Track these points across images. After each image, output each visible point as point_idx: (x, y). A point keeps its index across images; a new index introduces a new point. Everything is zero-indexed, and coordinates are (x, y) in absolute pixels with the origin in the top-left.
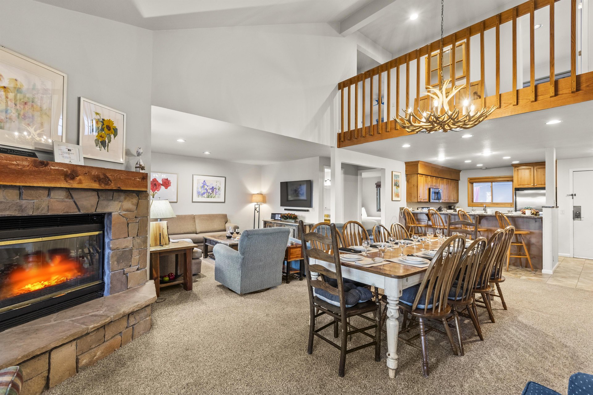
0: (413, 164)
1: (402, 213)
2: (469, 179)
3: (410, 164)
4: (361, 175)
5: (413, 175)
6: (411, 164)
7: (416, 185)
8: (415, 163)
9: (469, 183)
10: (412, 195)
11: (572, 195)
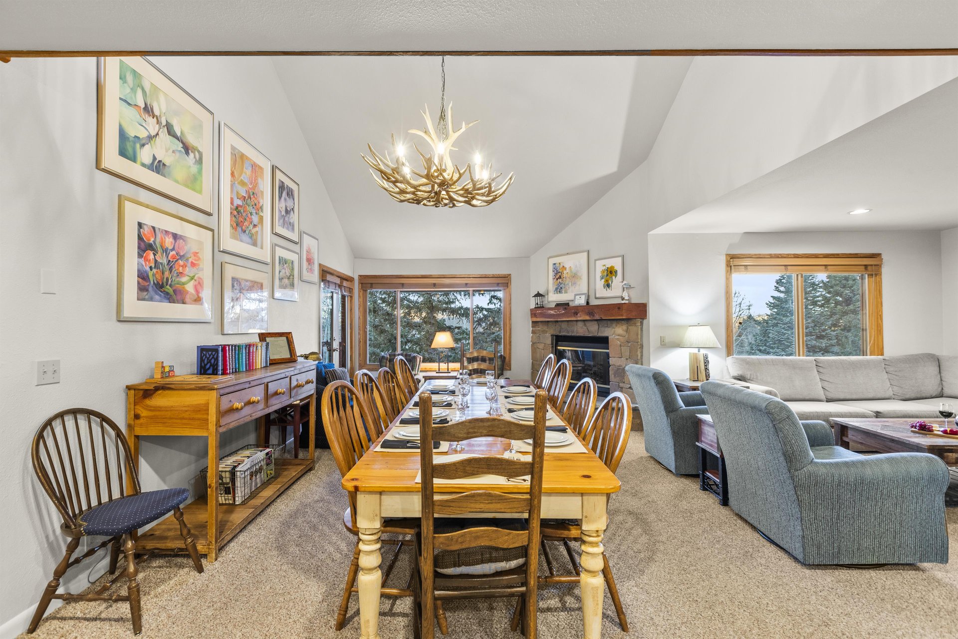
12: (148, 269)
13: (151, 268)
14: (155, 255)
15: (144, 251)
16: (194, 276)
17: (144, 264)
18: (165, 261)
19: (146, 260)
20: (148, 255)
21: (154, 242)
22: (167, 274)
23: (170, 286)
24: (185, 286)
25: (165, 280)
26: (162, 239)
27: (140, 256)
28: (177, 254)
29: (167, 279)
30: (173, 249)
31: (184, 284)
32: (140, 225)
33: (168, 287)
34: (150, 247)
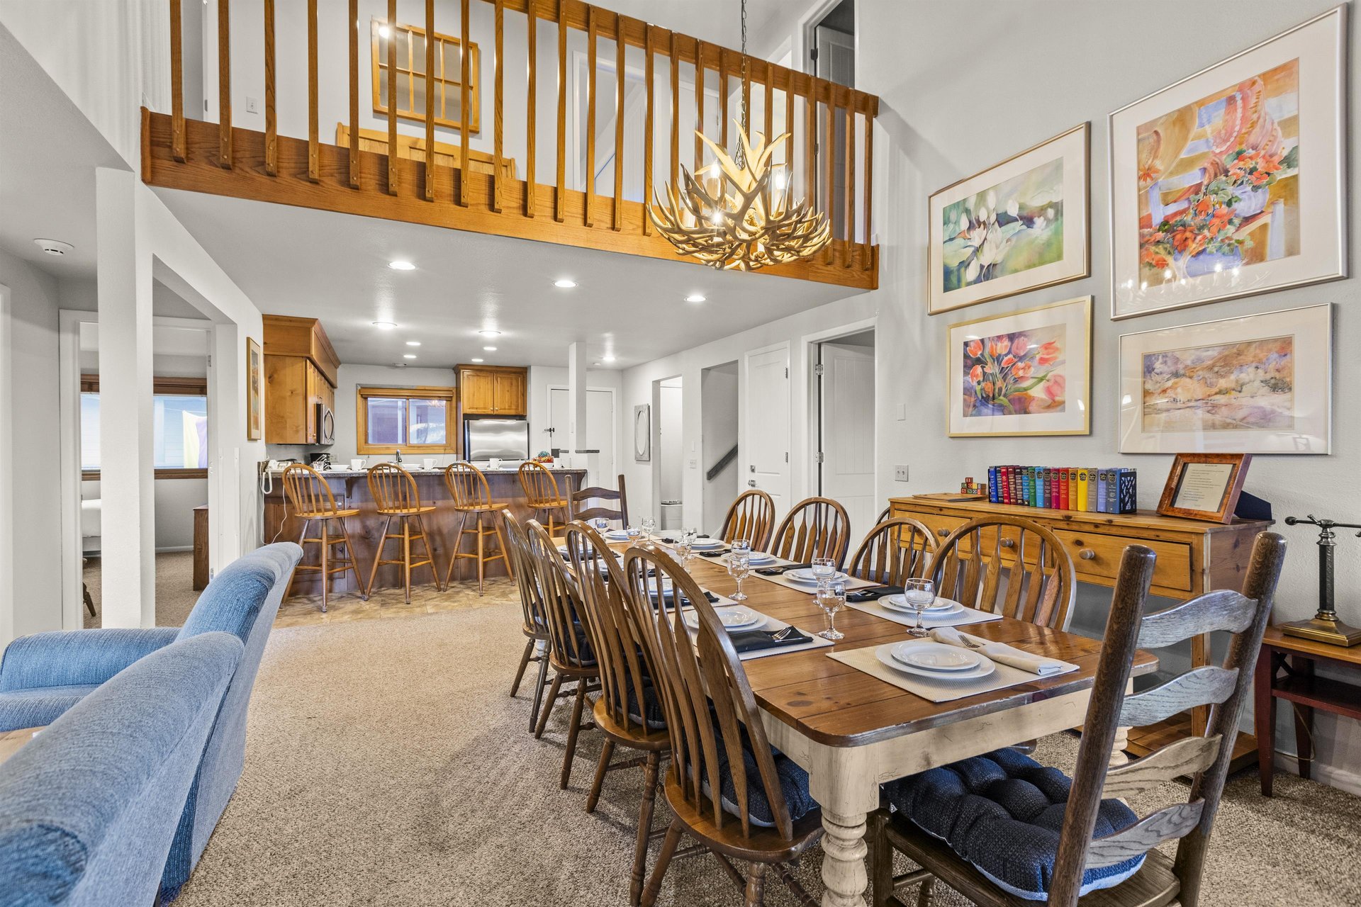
0: (293, 324)
1: (267, 480)
2: (359, 388)
3: (283, 323)
4: (76, 330)
5: (288, 360)
6: (288, 324)
7: (300, 390)
8: (300, 325)
9: (359, 396)
10: (288, 420)
11: (550, 430)
12: (975, 383)
13: (979, 383)
14: (983, 367)
15: (971, 367)
16: (1045, 376)
17: (970, 380)
18: (997, 370)
19: (974, 376)
20: (976, 370)
21: (982, 355)
22: (999, 384)
23: (1005, 396)
24: (1028, 391)
25: (997, 390)
26: (992, 347)
27: (966, 373)
28: (1014, 357)
29: (1000, 389)
30: (1009, 353)
31: (1026, 389)
32: (966, 344)
33: (1001, 397)
34: (980, 361)
